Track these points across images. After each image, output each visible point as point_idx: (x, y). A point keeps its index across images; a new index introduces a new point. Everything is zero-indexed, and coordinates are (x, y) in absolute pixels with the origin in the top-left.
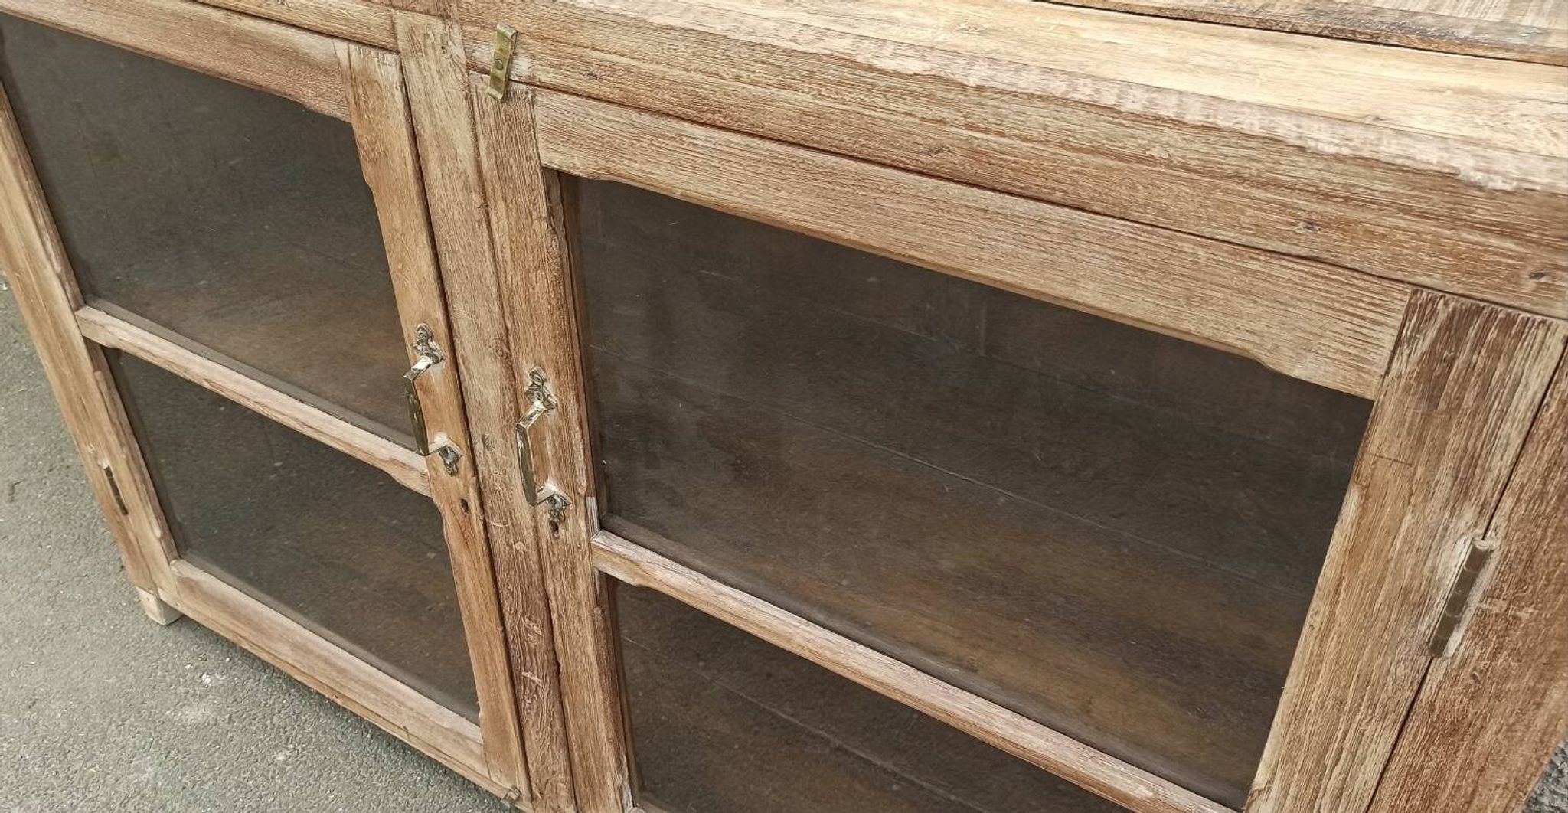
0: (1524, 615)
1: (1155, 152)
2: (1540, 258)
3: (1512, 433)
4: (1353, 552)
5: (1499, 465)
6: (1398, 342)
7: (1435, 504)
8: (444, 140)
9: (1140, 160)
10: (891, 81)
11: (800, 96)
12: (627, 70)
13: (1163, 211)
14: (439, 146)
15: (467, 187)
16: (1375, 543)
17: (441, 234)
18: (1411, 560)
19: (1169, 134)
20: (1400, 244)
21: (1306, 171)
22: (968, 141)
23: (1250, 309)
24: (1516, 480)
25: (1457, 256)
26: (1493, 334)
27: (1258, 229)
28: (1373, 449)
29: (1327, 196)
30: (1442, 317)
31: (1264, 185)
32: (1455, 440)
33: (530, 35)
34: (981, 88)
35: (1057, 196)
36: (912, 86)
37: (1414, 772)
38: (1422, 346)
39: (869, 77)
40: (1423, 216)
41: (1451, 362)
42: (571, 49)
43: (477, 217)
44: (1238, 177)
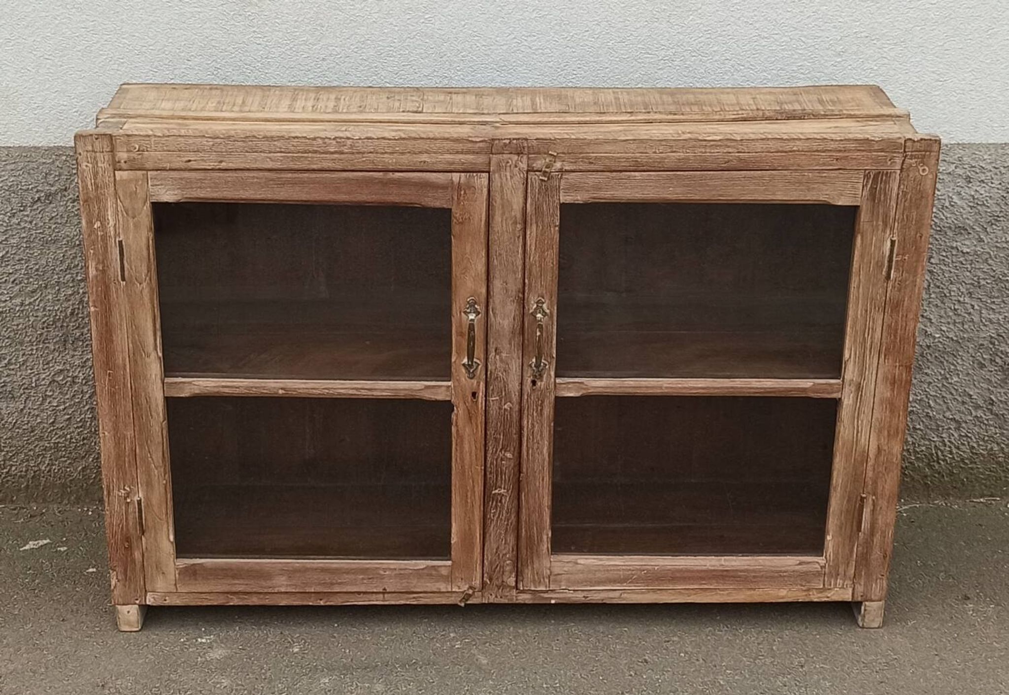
0: (906, 258)
1: (795, 148)
2: (890, 155)
3: (893, 204)
4: (862, 256)
5: (892, 214)
6: (863, 187)
7: (880, 232)
8: (507, 205)
9: (791, 151)
10: (712, 143)
11: (679, 154)
12: (606, 158)
13: (799, 165)
14: (503, 207)
15: (515, 223)
16: (867, 250)
17: (494, 248)
18: (877, 252)
19: (798, 143)
20: (859, 159)
21: (833, 146)
22: (738, 157)
23: (826, 188)
24: (897, 217)
25: (872, 159)
26: (884, 178)
27: (824, 164)
28: (862, 220)
29: (840, 151)
30: (872, 176)
31: (824, 152)
32: (881, 211)
33: (563, 153)
34: (742, 140)
35: (767, 168)
36: (719, 143)
37: (889, 326)
38: (869, 186)
39: (704, 143)
40: (863, 151)
41: (876, 188)
42: (582, 155)
43: (518, 235)
44: (817, 151)
